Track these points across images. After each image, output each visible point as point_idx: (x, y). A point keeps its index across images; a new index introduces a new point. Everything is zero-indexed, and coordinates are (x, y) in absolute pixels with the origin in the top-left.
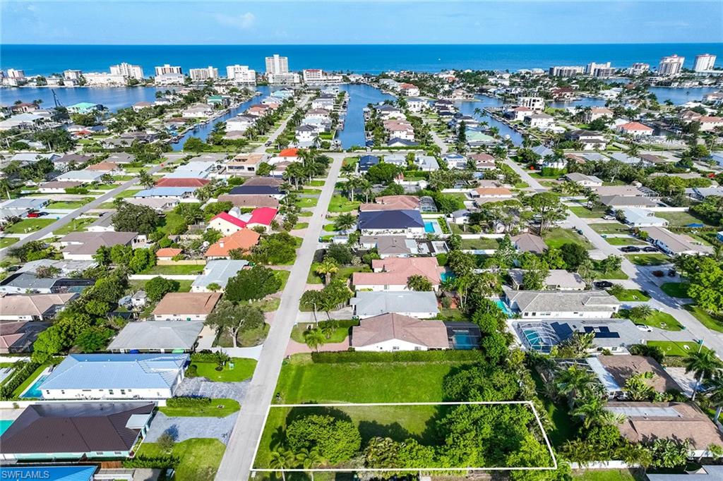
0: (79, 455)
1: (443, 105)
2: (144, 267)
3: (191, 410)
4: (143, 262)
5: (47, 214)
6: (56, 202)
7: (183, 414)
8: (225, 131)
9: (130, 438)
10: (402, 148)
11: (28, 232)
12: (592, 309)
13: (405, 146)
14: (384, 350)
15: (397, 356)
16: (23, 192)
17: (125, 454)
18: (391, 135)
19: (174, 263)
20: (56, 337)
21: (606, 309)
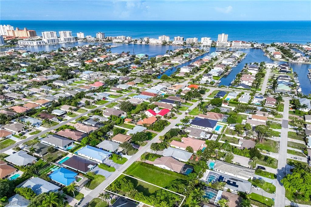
0: (77, 170)
1: (284, 66)
2: (119, 123)
3: (104, 168)
4: (119, 122)
5: (108, 99)
6: (112, 95)
7: (102, 168)
8: (180, 71)
9: (87, 169)
10: (242, 89)
11: (100, 105)
12: (240, 175)
13: (243, 88)
14: (162, 167)
15: (163, 170)
16: (106, 90)
17: (85, 173)
18: (241, 82)
19: (128, 124)
20: (86, 140)
21: (246, 177)
